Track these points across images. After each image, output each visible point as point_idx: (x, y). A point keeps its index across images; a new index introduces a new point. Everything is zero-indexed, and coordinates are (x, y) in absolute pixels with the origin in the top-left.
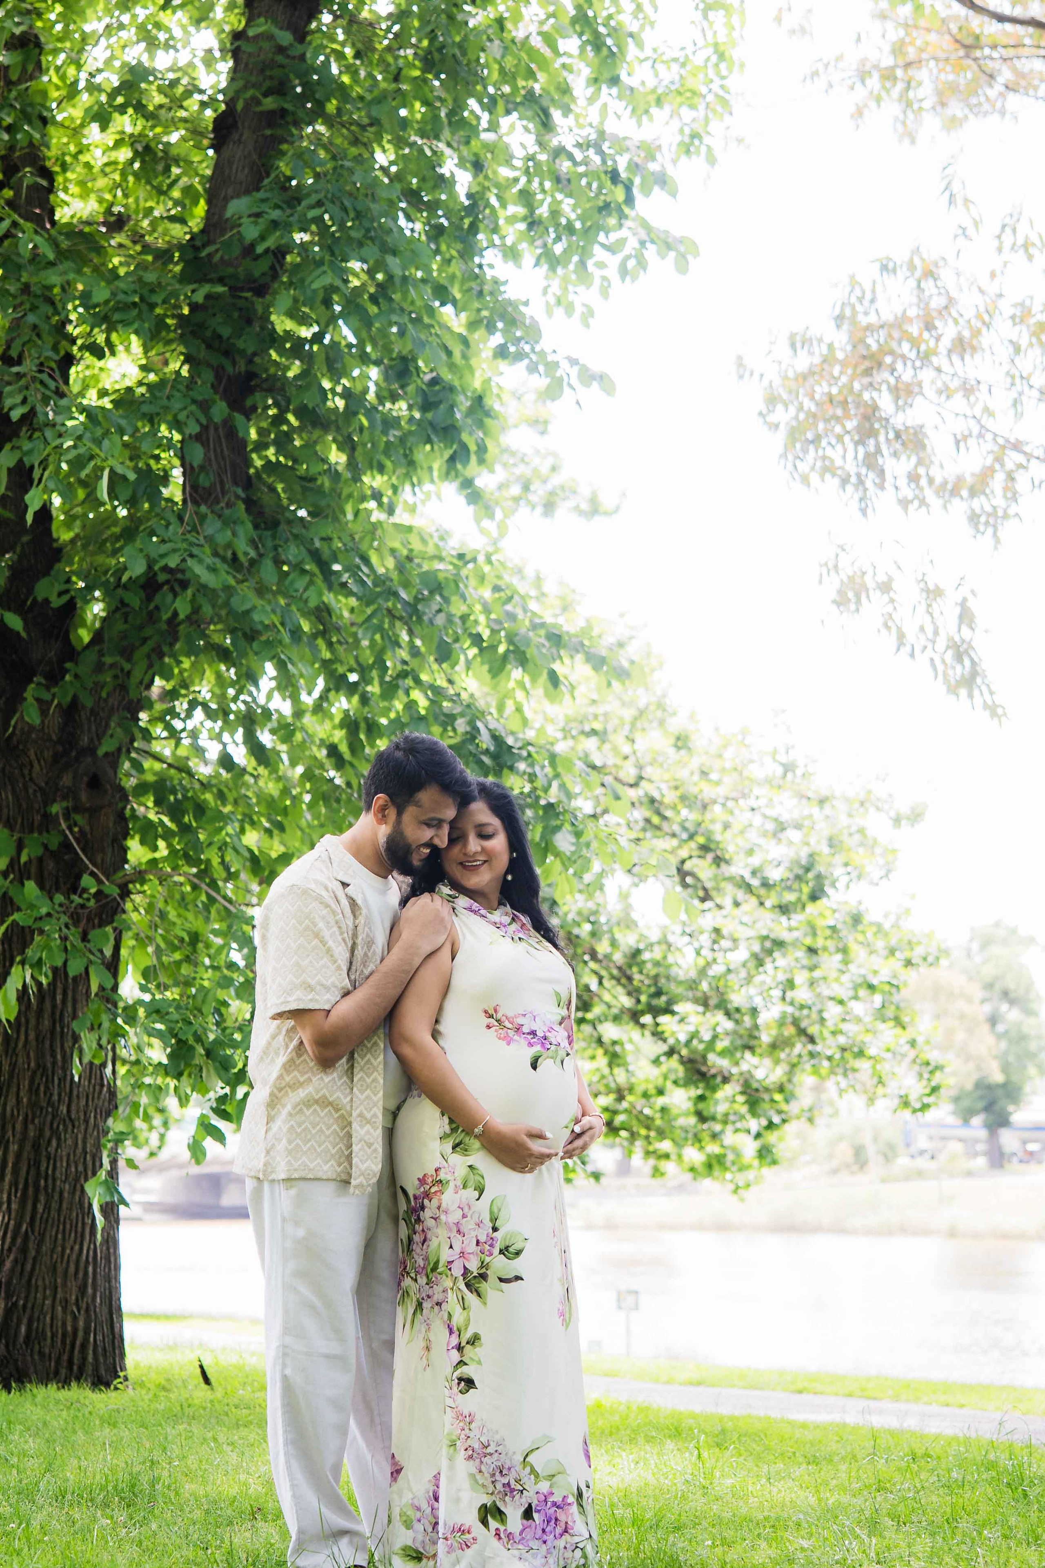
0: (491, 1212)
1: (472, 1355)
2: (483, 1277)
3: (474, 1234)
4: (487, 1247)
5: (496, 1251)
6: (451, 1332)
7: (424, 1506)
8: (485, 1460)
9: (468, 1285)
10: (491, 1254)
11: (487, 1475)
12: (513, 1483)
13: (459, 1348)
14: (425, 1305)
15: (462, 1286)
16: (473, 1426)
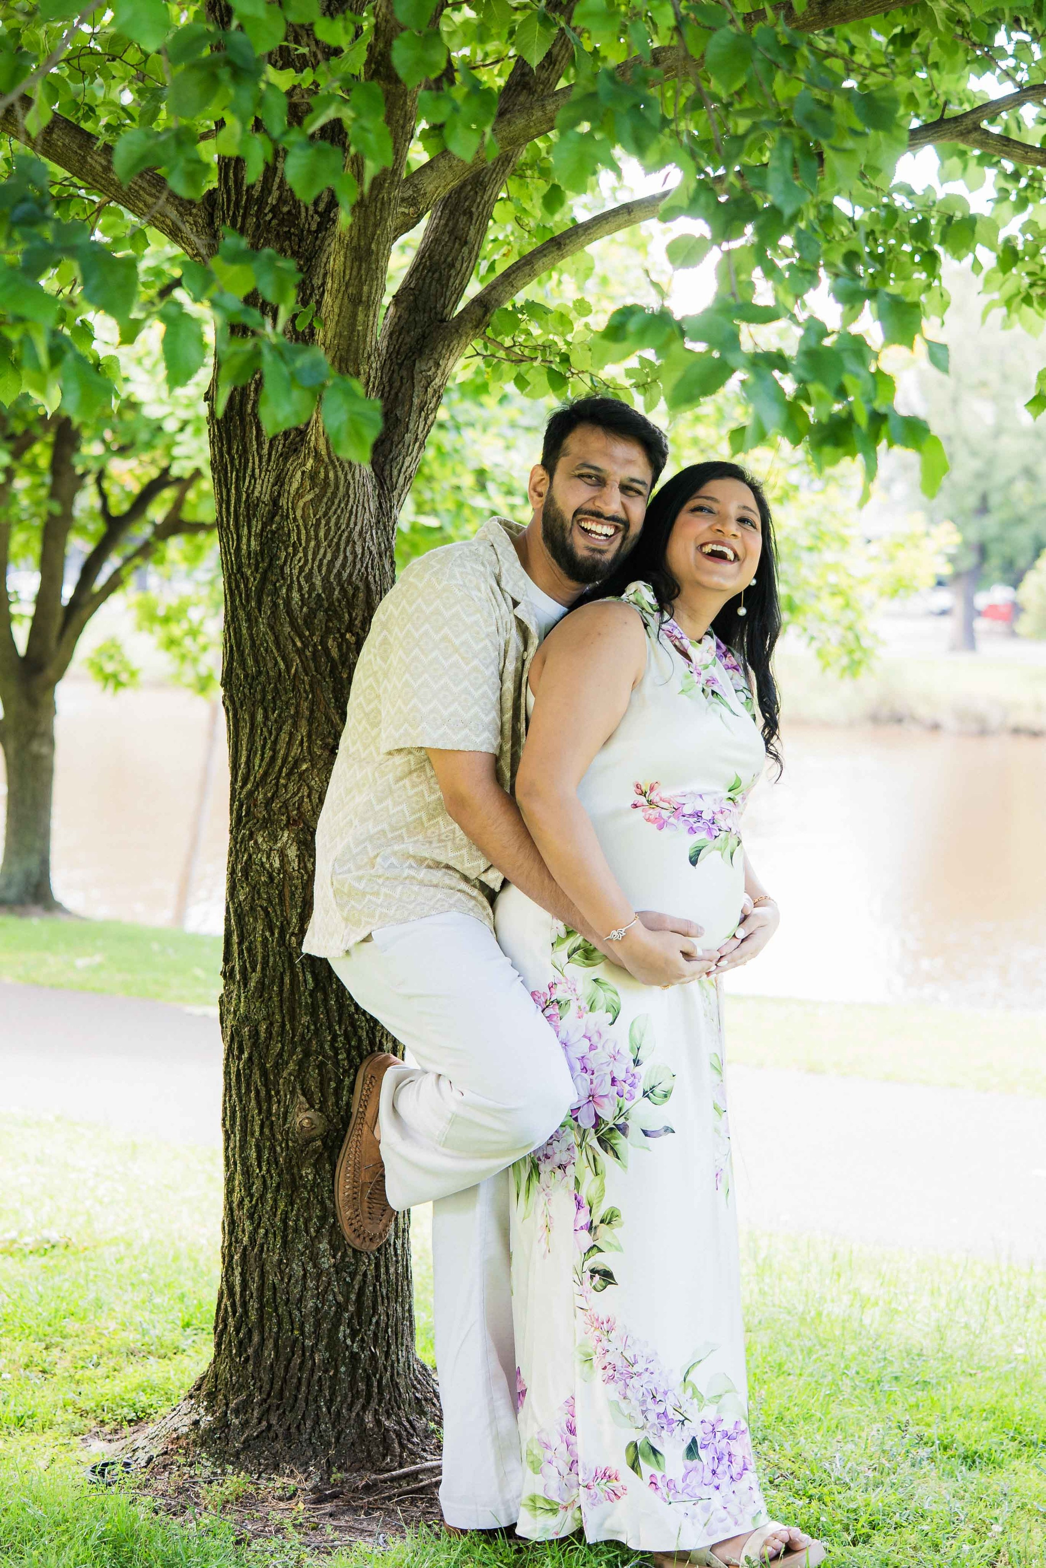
0: (632, 1039)
1: (608, 1238)
2: (623, 1129)
3: (607, 1070)
4: (627, 1088)
5: (638, 1093)
6: (579, 1205)
7: (556, 1441)
8: (631, 1382)
9: (600, 1140)
10: (632, 1097)
11: (635, 1403)
12: (671, 1413)
13: (591, 1228)
14: (542, 1167)
15: (595, 1143)
16: (612, 1335)
